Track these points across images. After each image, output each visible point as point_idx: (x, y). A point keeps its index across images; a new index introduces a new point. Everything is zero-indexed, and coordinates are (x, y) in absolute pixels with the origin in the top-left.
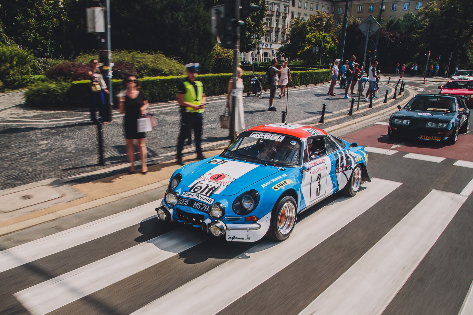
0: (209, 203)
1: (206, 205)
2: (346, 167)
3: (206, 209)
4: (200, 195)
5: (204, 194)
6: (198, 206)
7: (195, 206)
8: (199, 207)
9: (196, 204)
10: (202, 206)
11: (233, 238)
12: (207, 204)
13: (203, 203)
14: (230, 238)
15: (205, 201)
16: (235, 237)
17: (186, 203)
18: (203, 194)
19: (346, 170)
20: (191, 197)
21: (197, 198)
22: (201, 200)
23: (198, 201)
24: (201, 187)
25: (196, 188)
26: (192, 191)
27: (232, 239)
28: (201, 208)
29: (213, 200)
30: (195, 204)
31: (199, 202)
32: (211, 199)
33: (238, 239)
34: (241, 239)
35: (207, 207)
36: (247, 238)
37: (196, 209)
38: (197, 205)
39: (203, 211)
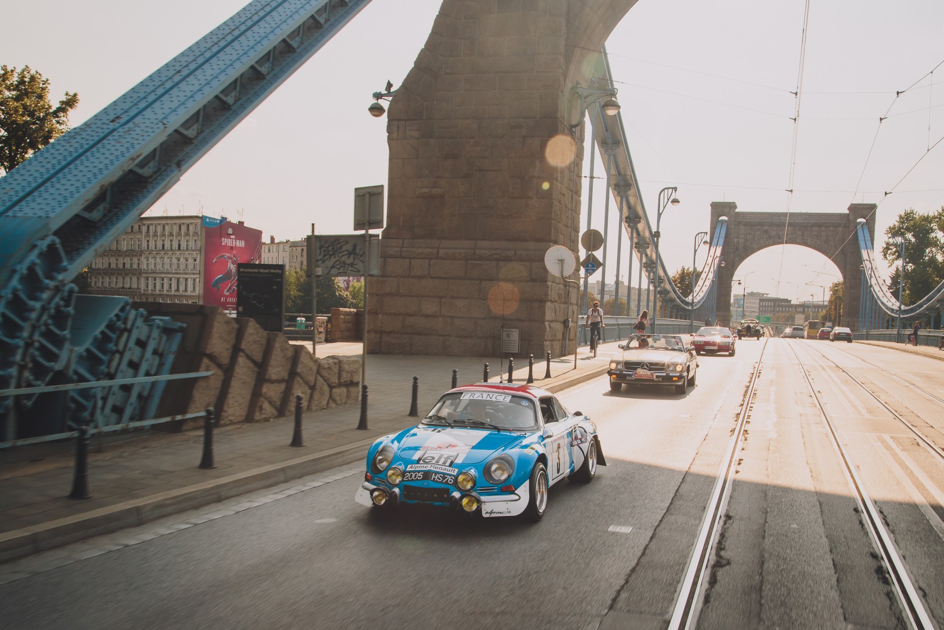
0: (452, 473)
1: (449, 477)
2: (581, 439)
3: (451, 481)
4: (436, 466)
5: (441, 464)
6: (438, 478)
7: (434, 478)
8: (440, 479)
9: (435, 475)
10: (444, 478)
11: (491, 513)
12: (450, 475)
13: (444, 474)
14: (487, 513)
15: (446, 472)
16: (493, 511)
17: (420, 477)
18: (439, 463)
19: (582, 442)
20: (424, 469)
21: (434, 470)
22: (440, 471)
23: (436, 473)
24: (433, 458)
25: (426, 458)
26: (421, 462)
27: (489, 514)
28: (443, 480)
29: (457, 470)
30: (433, 476)
31: (439, 474)
32: (454, 469)
33: (497, 513)
34: (500, 513)
35: (452, 478)
36: (508, 512)
37: (437, 481)
38: (436, 477)
39: (447, 483)
